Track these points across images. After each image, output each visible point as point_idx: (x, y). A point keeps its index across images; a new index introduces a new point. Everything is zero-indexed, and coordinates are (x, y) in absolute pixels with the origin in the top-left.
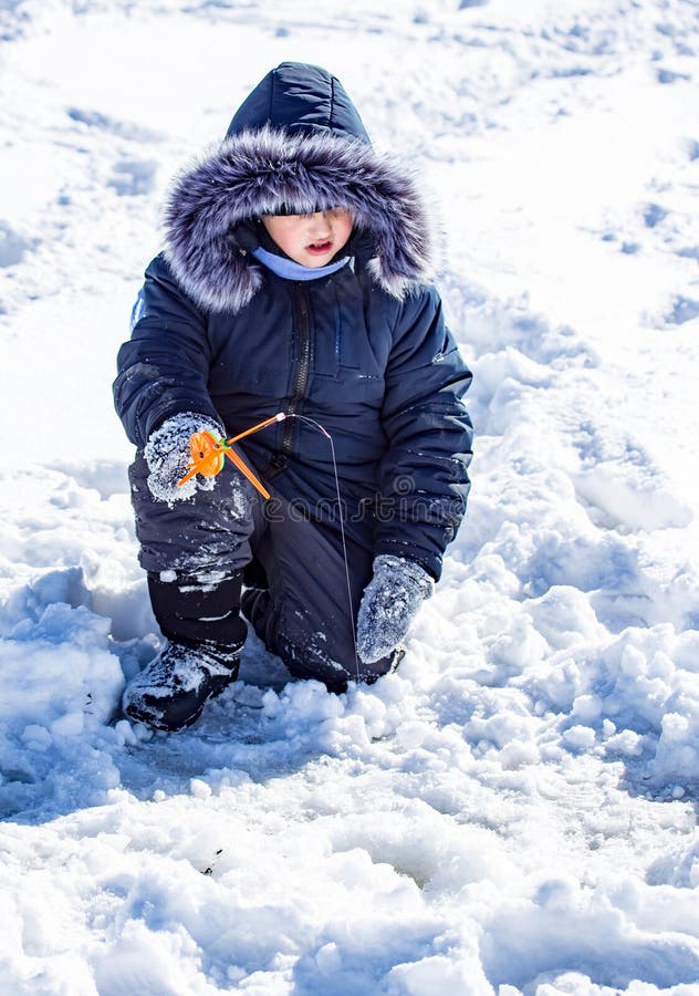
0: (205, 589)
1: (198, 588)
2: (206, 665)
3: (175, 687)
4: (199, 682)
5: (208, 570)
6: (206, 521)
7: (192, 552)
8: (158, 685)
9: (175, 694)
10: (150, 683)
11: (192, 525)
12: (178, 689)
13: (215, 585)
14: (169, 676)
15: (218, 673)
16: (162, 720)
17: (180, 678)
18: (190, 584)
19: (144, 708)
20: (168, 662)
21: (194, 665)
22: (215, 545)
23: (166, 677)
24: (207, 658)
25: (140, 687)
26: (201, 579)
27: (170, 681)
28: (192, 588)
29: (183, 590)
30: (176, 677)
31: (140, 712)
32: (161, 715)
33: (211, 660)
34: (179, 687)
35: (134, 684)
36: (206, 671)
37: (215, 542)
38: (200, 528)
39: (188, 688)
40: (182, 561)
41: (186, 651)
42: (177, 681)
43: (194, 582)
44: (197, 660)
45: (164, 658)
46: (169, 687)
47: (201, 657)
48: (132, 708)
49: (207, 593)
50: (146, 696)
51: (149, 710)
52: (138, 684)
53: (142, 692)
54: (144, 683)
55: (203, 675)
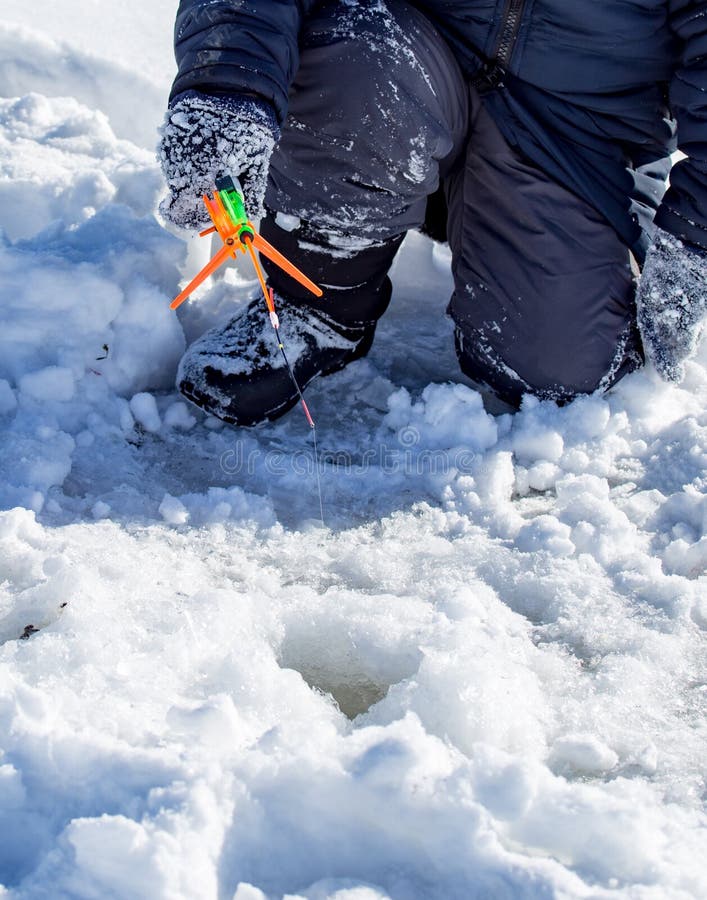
0: (336, 254)
1: (326, 251)
2: (311, 331)
3: (257, 360)
4: (298, 355)
5: (347, 233)
6: (360, 174)
7: (329, 208)
8: (232, 354)
9: (255, 372)
10: (220, 349)
11: (338, 175)
12: (261, 364)
13: (353, 252)
14: (252, 341)
15: (331, 344)
16: (229, 409)
17: (268, 347)
18: (315, 242)
19: (203, 386)
20: (256, 318)
21: (293, 329)
22: (366, 210)
23: (248, 342)
24: (314, 321)
25: (204, 353)
26: (333, 241)
27: (252, 350)
28: (318, 249)
29: (303, 245)
30: (262, 344)
31: (198, 393)
32: (227, 402)
33: (321, 325)
34: (263, 360)
35: (197, 347)
36: (310, 339)
37: (366, 206)
38: (350, 181)
39: (277, 363)
40: (311, 215)
41: (285, 306)
42: (263, 351)
43: (322, 241)
44: (299, 322)
45: (252, 311)
46: (248, 358)
47: (306, 319)
48: (187, 386)
49: (338, 259)
50: (209, 370)
51: (210, 392)
52: (202, 347)
53: (205, 362)
54: (212, 347)
55: (304, 346)
